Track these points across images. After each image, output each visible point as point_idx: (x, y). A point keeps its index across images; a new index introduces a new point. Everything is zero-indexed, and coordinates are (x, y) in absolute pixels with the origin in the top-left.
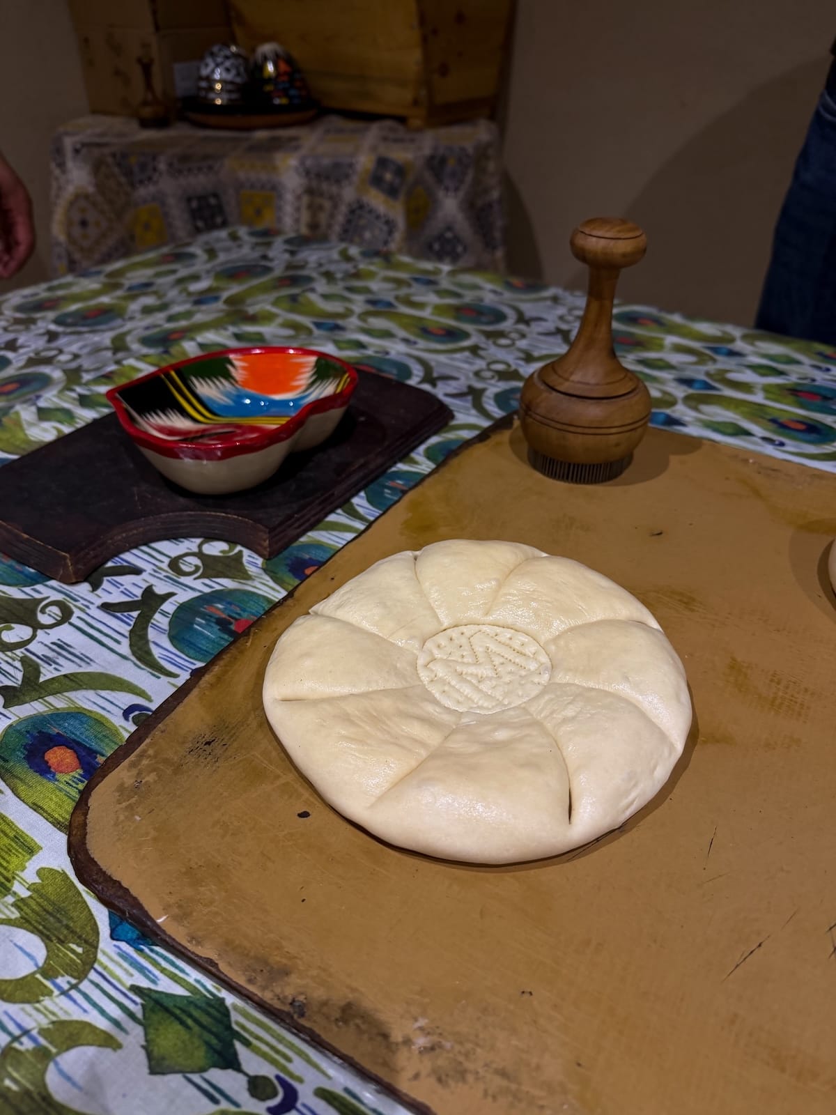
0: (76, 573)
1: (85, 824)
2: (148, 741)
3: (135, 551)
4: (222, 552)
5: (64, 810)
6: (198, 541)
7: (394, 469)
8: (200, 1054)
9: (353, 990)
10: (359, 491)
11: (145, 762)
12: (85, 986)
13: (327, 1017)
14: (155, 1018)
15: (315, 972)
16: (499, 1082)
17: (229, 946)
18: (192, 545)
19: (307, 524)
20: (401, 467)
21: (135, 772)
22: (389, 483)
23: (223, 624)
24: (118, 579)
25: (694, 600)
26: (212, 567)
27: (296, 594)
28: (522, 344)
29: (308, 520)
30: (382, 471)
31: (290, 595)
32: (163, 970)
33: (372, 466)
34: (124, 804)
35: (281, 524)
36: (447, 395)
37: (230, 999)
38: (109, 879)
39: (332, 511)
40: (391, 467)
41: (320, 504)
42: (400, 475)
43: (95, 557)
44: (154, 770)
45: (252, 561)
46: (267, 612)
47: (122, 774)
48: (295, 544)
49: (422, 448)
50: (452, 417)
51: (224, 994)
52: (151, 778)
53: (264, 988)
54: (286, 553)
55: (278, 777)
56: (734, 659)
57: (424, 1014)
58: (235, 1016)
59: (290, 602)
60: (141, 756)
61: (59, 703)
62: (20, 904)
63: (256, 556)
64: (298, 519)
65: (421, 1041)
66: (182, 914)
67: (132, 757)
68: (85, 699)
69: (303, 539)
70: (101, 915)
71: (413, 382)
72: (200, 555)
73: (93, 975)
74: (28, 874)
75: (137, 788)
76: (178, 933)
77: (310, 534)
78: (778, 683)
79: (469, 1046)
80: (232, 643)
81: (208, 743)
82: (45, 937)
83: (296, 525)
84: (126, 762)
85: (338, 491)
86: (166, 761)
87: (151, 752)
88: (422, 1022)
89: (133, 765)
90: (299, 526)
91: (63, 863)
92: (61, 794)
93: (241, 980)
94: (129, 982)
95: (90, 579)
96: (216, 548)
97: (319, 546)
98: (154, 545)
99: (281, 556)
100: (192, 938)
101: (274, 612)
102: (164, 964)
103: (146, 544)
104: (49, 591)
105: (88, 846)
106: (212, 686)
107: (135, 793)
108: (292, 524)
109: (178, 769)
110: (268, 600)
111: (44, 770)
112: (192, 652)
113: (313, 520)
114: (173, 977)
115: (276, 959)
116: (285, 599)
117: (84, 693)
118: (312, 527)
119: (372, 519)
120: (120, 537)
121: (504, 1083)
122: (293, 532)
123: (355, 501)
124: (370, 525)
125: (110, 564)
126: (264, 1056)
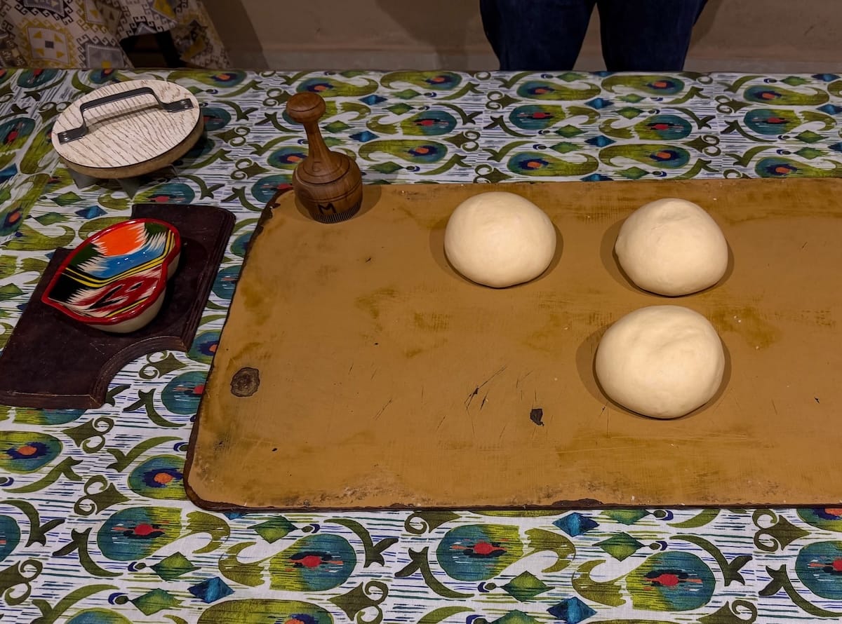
0: (99, 402)
1: (194, 493)
2: (195, 454)
3: (116, 377)
4: (161, 358)
5: (181, 493)
6: (145, 357)
7: (220, 269)
8: (283, 532)
9: (322, 491)
10: (210, 292)
11: (200, 462)
12: (231, 536)
13: (317, 502)
14: (261, 531)
15: (306, 493)
16: (377, 491)
17: (273, 500)
18: (142, 361)
19: (195, 325)
20: (223, 266)
21: (199, 467)
22: (222, 280)
23: (189, 393)
24: (121, 394)
25: (393, 291)
26: (163, 367)
27: (215, 365)
28: (250, 138)
29: (195, 321)
30: (215, 273)
31: (212, 366)
32: (255, 519)
33: (209, 274)
34: (204, 479)
35: (184, 330)
36: (223, 201)
37: (283, 515)
38: (217, 504)
39: (203, 310)
40: (218, 269)
41: (195, 310)
42: (226, 271)
43: (101, 389)
44: (206, 462)
45: (180, 356)
46: (208, 379)
47: (194, 470)
48: (195, 338)
49: (228, 248)
50: (235, 218)
51: (280, 514)
52: (207, 465)
53: (293, 505)
54: (194, 345)
55: (256, 442)
56: (416, 314)
57: (347, 485)
58: (287, 518)
59: (214, 370)
60: (197, 460)
61: (142, 459)
62: (188, 528)
63: (180, 353)
64: (190, 324)
65: (349, 493)
66: (251, 499)
67: (194, 462)
68: (152, 452)
69: (198, 333)
70: (221, 516)
71: (196, 201)
72: (151, 364)
73: (231, 532)
74: (184, 519)
75: (204, 471)
76: (254, 505)
77: (199, 328)
78: (435, 317)
79: (364, 487)
80: (201, 400)
81: (220, 444)
82: (207, 531)
83: (191, 327)
84: (193, 465)
85: (199, 298)
86: (210, 457)
87: (200, 457)
88: (347, 489)
89: (196, 465)
90: (192, 328)
91: (194, 509)
92: (174, 489)
93: (284, 507)
94: (246, 527)
95: (106, 401)
96: (157, 357)
97: (208, 333)
98: (123, 369)
99: (193, 347)
100: (260, 504)
101: (211, 377)
102: (254, 517)
103: (120, 371)
104: (90, 416)
105: (201, 498)
106: (206, 421)
107: (204, 474)
108: (189, 328)
109: (215, 458)
110: (203, 373)
111: (159, 485)
112: (184, 412)
113: (197, 320)
114: (260, 519)
115: (292, 496)
116: (211, 369)
117: (149, 450)
118: (198, 325)
119: (228, 306)
120: (105, 374)
121: (378, 490)
122: (191, 332)
123: (211, 298)
124: (229, 309)
125: (110, 389)
126: (303, 522)
